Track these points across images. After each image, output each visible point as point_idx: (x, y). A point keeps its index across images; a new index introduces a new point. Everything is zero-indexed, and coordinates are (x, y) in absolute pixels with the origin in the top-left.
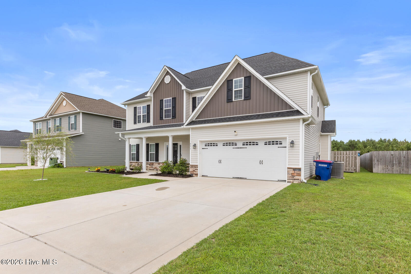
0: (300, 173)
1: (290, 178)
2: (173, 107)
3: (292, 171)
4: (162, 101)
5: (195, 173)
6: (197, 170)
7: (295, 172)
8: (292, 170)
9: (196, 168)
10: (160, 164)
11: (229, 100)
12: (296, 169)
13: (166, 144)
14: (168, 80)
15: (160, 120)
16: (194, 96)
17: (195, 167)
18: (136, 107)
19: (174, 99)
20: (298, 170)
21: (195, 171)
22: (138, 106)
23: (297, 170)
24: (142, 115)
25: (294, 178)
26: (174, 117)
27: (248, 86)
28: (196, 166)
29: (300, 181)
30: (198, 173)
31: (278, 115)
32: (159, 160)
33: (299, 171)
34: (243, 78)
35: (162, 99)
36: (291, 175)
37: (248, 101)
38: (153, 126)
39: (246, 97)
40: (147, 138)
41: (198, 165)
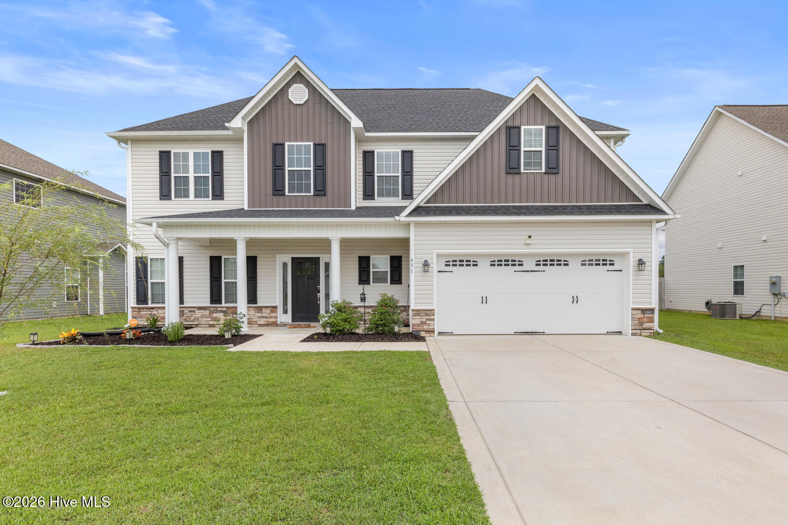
0: (652, 317)
1: (637, 327)
2: (317, 168)
3: (639, 315)
4: (278, 149)
5: (426, 327)
6: (433, 320)
7: (646, 315)
8: (640, 312)
9: (429, 317)
10: (264, 310)
11: (513, 169)
12: (646, 310)
13: (280, 257)
14: (298, 94)
15: (274, 195)
16: (368, 148)
17: (426, 315)
18: (169, 152)
19: (320, 149)
20: (650, 313)
21: (428, 322)
22: (174, 149)
23: (647, 312)
24: (191, 175)
25: (644, 326)
26: (321, 191)
27: (553, 147)
28: (430, 313)
29: (653, 331)
30: (434, 329)
31: (618, 210)
32: (258, 300)
33: (652, 313)
34: (543, 127)
35: (280, 142)
36: (638, 322)
37: (552, 177)
38: (248, 211)
39: (550, 168)
40: (247, 242)
41: (434, 310)
